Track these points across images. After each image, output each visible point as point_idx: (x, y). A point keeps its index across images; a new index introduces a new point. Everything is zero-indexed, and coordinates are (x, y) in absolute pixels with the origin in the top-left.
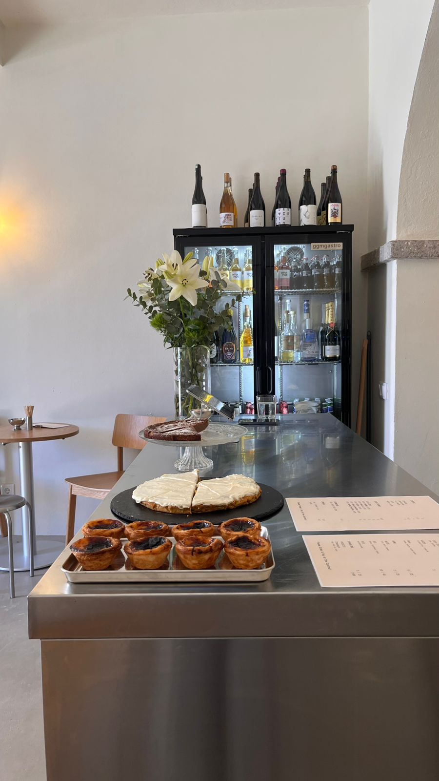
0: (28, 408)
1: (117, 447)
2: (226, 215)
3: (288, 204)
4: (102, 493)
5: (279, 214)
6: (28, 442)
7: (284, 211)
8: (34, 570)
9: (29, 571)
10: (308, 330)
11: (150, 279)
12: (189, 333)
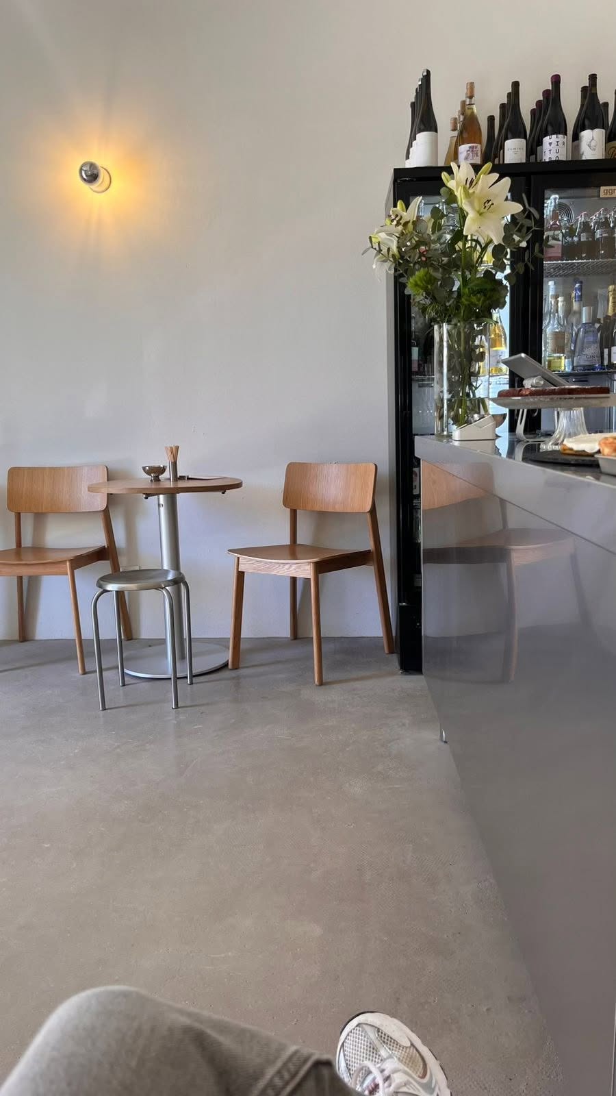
0: (171, 448)
1: (289, 510)
2: (470, 147)
3: (563, 129)
4: (287, 566)
5: (550, 144)
6: (171, 495)
7: (557, 140)
8: (193, 676)
9: (187, 677)
10: (585, 324)
11: (398, 224)
12: (470, 296)
